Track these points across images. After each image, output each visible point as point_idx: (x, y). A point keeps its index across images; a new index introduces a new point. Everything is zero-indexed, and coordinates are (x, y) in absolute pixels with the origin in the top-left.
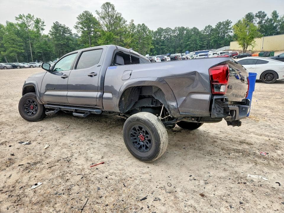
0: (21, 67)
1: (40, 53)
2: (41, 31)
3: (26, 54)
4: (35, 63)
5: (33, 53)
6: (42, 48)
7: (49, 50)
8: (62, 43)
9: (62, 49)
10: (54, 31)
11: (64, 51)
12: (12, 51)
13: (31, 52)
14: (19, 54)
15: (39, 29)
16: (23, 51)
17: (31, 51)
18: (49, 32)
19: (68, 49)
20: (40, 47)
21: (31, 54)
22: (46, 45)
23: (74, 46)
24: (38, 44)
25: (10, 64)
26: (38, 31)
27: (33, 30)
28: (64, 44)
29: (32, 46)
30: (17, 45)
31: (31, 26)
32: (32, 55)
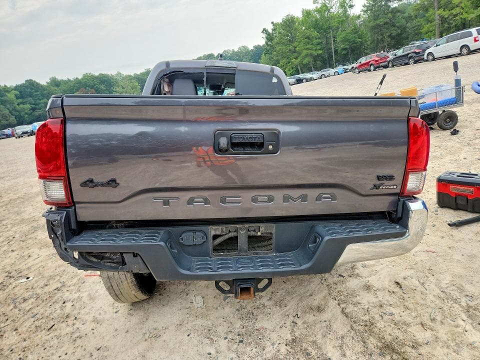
0: (307, 80)
1: (346, 49)
2: (348, 10)
3: (326, 56)
4: (329, 70)
5: (336, 51)
6: (348, 39)
7: (360, 40)
8: (381, 22)
9: (382, 34)
10: (370, 4)
11: (384, 37)
12: (306, 55)
13: (333, 50)
14: (315, 58)
15: (345, 8)
16: (320, 52)
17: (333, 48)
18: (363, 8)
19: (392, 32)
20: (345, 40)
21: (333, 53)
22: (356, 33)
23: (405, 23)
24: (343, 35)
25: (294, 78)
26: (346, 11)
27: (338, 12)
28: (386, 23)
29: (334, 41)
30: (312, 44)
31: (334, 7)
32: (334, 56)
